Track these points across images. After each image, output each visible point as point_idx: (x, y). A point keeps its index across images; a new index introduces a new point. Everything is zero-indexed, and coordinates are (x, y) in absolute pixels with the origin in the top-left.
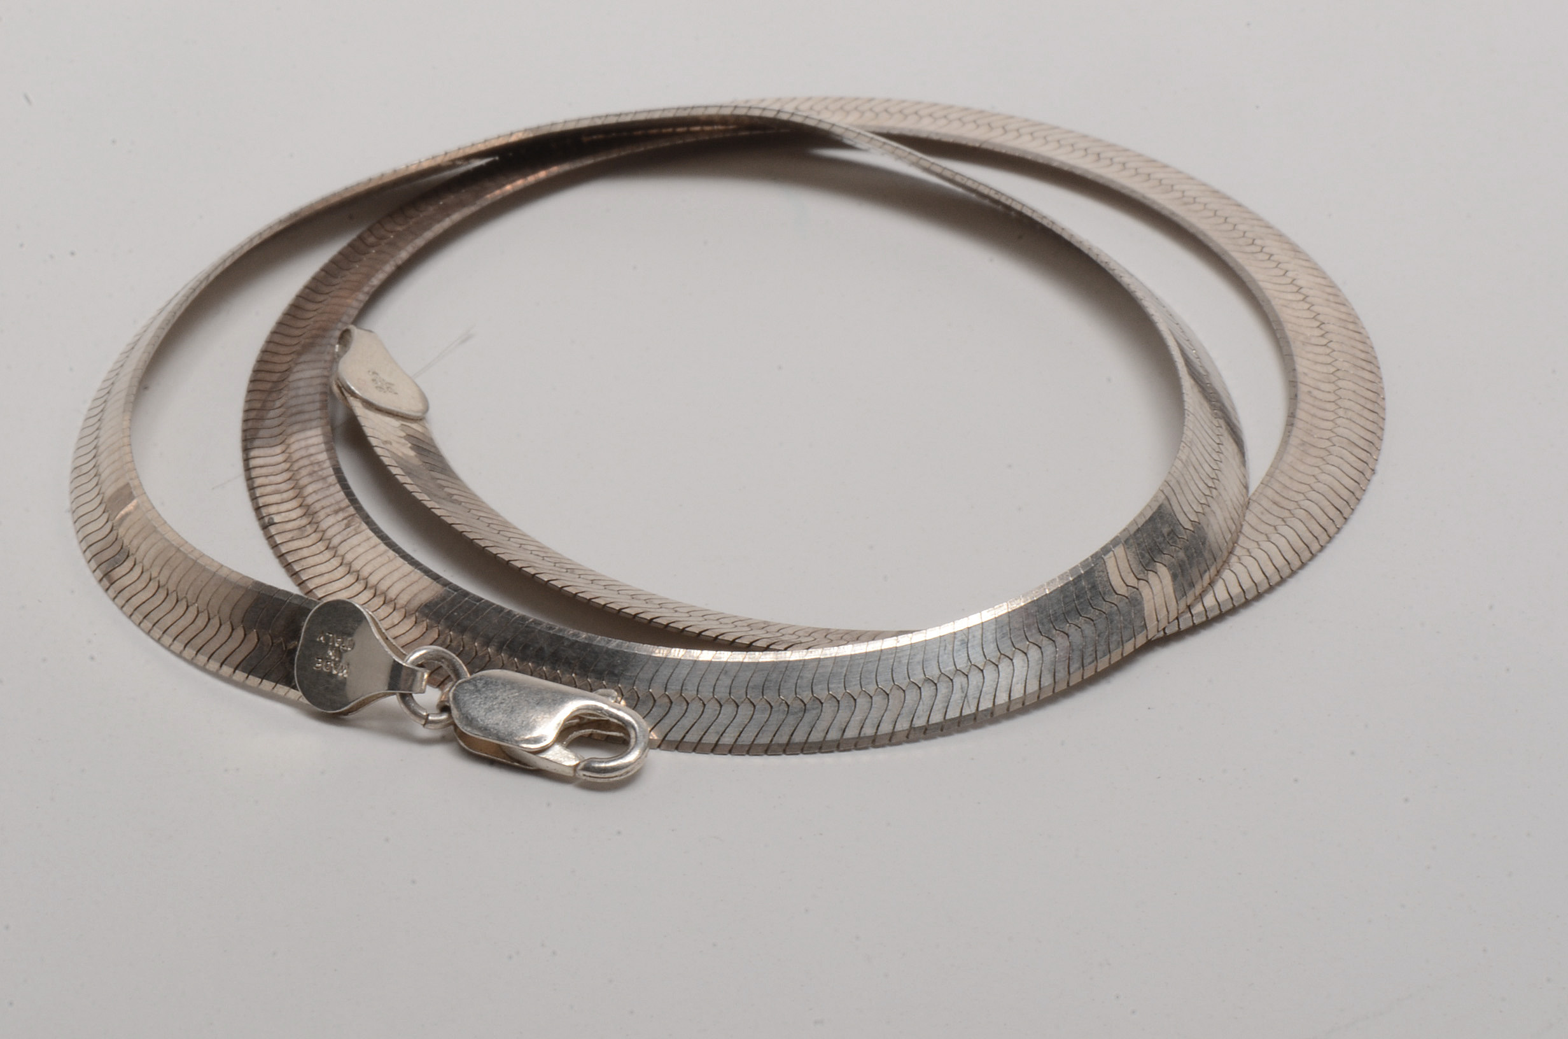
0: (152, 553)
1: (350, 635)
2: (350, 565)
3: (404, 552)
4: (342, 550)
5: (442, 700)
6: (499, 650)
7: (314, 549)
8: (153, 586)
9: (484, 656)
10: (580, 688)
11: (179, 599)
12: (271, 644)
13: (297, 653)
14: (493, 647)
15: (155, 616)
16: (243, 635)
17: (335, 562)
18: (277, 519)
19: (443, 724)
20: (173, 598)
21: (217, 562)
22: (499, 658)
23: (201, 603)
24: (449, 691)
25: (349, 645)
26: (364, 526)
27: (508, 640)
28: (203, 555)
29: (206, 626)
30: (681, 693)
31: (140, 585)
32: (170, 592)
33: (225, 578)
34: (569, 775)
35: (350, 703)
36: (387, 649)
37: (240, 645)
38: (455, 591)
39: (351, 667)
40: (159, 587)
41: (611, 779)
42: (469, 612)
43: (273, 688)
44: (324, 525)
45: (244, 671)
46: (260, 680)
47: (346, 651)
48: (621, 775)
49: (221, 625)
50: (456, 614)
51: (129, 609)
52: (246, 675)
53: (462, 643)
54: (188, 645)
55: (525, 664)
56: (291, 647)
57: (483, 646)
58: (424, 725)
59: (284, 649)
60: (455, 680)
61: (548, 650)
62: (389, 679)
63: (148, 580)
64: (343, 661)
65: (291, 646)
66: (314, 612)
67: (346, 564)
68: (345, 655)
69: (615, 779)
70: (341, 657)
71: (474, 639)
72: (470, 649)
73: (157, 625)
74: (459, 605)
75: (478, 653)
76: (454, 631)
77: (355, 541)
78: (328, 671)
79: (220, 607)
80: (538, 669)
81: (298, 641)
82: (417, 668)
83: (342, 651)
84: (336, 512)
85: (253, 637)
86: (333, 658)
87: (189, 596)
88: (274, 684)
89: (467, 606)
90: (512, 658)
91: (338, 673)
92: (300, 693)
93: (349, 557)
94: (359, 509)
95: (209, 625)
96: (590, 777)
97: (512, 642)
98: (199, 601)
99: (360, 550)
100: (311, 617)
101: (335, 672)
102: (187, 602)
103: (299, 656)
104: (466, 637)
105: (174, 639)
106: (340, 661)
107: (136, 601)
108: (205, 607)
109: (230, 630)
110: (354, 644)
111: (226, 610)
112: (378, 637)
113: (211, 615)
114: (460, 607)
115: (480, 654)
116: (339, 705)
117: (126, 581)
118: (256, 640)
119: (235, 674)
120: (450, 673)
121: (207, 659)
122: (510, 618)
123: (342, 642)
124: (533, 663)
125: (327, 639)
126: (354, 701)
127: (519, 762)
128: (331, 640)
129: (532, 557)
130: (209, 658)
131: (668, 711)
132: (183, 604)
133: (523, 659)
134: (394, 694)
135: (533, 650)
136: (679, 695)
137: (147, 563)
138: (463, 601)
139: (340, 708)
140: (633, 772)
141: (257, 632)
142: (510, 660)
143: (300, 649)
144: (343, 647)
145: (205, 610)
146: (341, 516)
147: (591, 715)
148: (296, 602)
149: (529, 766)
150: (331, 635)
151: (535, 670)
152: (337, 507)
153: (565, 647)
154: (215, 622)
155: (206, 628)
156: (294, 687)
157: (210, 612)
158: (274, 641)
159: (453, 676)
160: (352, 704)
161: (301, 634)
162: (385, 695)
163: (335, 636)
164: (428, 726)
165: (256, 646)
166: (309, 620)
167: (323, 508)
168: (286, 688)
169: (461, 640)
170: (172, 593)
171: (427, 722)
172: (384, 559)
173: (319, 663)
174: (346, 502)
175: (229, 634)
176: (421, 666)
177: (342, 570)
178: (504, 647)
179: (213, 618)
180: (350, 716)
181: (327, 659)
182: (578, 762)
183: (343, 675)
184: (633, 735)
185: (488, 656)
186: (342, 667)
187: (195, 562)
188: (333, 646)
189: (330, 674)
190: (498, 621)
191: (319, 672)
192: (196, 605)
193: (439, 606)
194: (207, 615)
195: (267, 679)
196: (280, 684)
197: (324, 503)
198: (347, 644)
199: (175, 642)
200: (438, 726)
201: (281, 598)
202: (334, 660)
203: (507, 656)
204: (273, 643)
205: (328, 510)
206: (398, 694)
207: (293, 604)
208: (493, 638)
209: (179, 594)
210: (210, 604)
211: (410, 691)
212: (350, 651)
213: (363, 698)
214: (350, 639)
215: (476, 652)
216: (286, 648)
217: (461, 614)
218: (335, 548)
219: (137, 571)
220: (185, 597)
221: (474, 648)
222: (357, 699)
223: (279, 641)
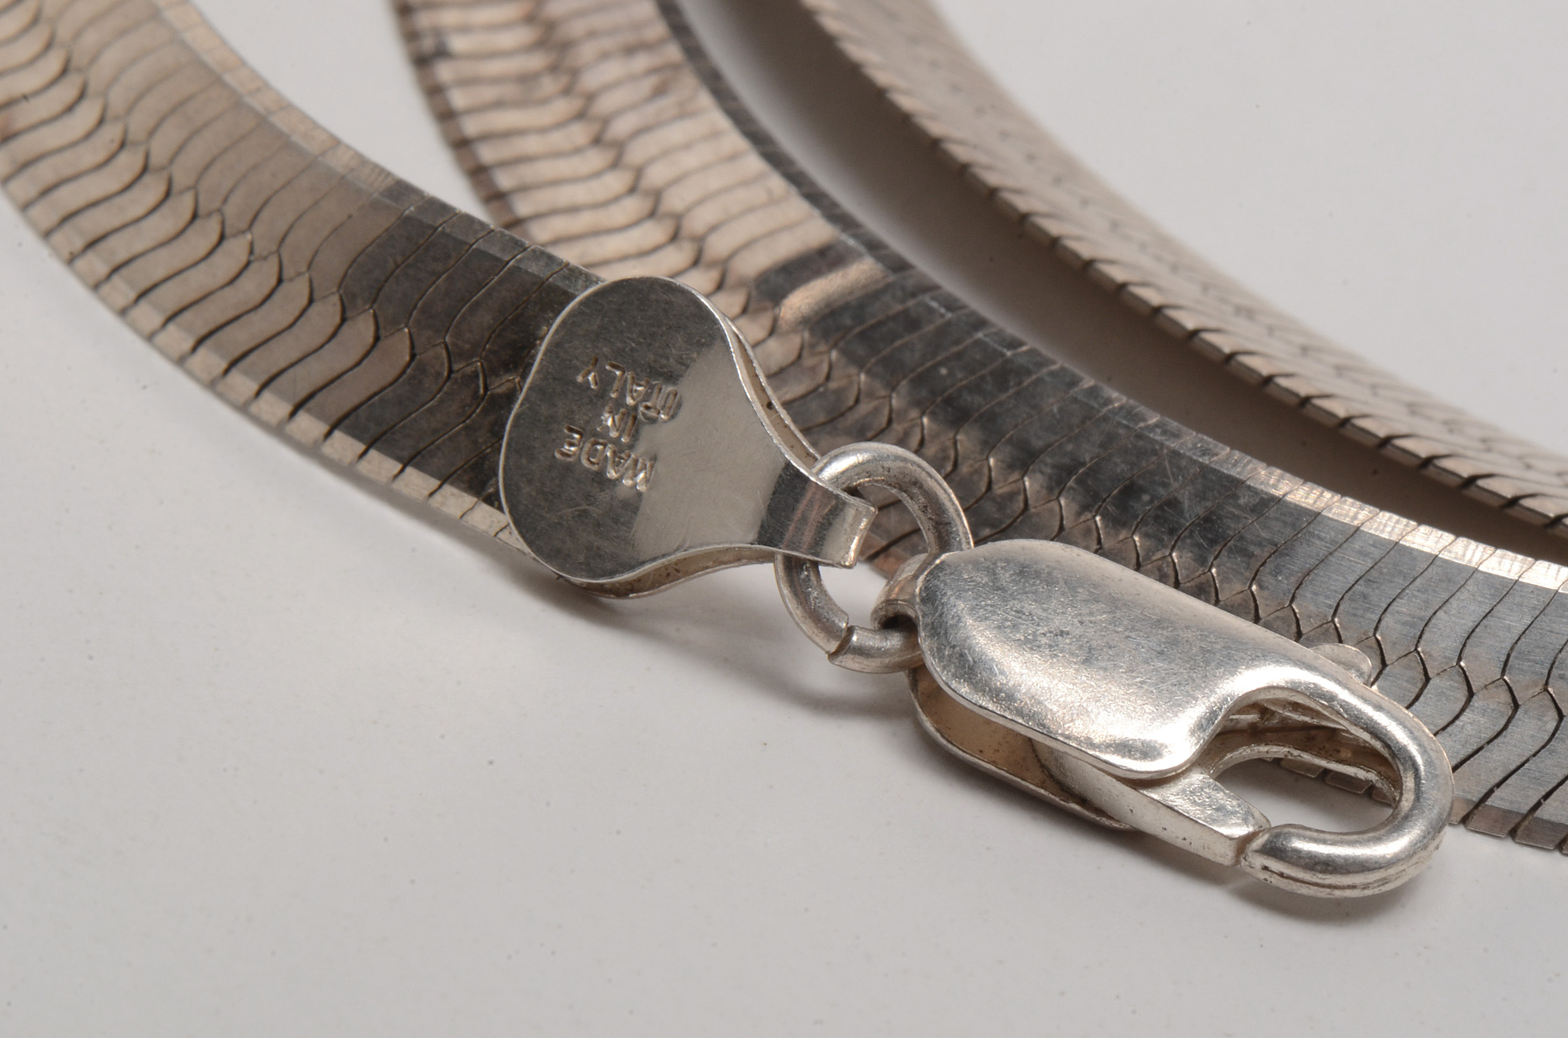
0: (136, 77)
1: (671, 377)
2: (657, 195)
3: (812, 184)
4: (637, 153)
5: (893, 596)
6: (1056, 485)
7: (558, 139)
8: (129, 163)
9: (1012, 496)
10: (1268, 626)
11: (202, 210)
12: (446, 374)
13: (516, 408)
14: (1039, 476)
15: (120, 247)
16: (370, 339)
17: (616, 182)
18: (458, 44)
19: (887, 660)
20: (183, 205)
21: (324, 130)
22: (1051, 510)
23: (264, 234)
24: (916, 577)
25: (663, 407)
26: (705, 99)
27: (1083, 464)
28: (287, 107)
29: (269, 296)
30: (1547, 684)
31: (90, 155)
32: (175, 189)
33: (343, 177)
34: (1220, 860)
35: (643, 563)
36: (771, 431)
37: (358, 364)
38: (949, 308)
39: (659, 466)
40: (145, 169)
41: (1338, 893)
42: (984, 372)
43: (432, 494)
44: (591, 80)
45: (355, 433)
46: (400, 466)
47: (653, 421)
48: (1366, 887)
49: (311, 301)
50: (944, 371)
51: (45, 213)
52: (361, 447)
53: (952, 453)
54: (209, 342)
55: (1121, 537)
56: (500, 390)
57: (1011, 467)
58: (833, 656)
59: (482, 391)
60: (934, 549)
61: (1192, 510)
62: (764, 513)
63: (115, 146)
64: (642, 447)
65: (501, 385)
66: (581, 303)
67: (647, 193)
68: (646, 431)
69: (1349, 893)
70: (635, 436)
71: (988, 446)
72: (972, 474)
73: (124, 272)
74: (955, 349)
75: (995, 487)
76: (933, 416)
77: (676, 133)
78: (595, 468)
79: (316, 252)
80: (1159, 555)
81: (524, 377)
82: (844, 495)
83: (640, 416)
84: (630, 51)
85: (399, 347)
86: (614, 434)
87: (230, 210)
88: (435, 483)
89: (978, 357)
90: (1089, 515)
91: (621, 477)
92: (505, 518)
93: (656, 175)
94: (694, 52)
95: (277, 297)
96: (1281, 875)
97: (1094, 471)
98: (258, 228)
99: (690, 160)
100: (572, 314)
101: (612, 474)
102: (223, 223)
103: (518, 417)
104: (966, 440)
105: (170, 319)
106: (631, 447)
107: (70, 197)
108: (274, 248)
109: (338, 320)
110: (679, 406)
111: (334, 263)
112: (750, 394)
113: (288, 273)
114: (959, 355)
115: (1000, 489)
116: (609, 566)
117: (50, 137)
118: (407, 358)
119: (329, 441)
120: (925, 526)
121: (255, 387)
122: (1096, 406)
123: (647, 396)
124: (1145, 536)
125: (605, 381)
126: (654, 559)
127: (1083, 801)
128: (616, 385)
129: (1145, 261)
130: (264, 386)
131: (1505, 727)
132: (209, 231)
133: (1116, 522)
134: (768, 558)
135: (1151, 502)
136: (1538, 689)
137: (118, 98)
138: (969, 341)
139: (612, 574)
140: (1398, 883)
141: (410, 334)
142: (1083, 518)
143: (526, 399)
144: (647, 408)
145: (271, 253)
146: (641, 62)
147: (1296, 706)
148: (534, 268)
149: (1110, 818)
150: (618, 373)
151: (1148, 557)
152: (630, 38)
153: (1239, 507)
154: (297, 291)
155: (268, 304)
156: (492, 500)
157: (285, 263)
158: (456, 367)
159: (929, 536)
160: (647, 567)
161: (533, 358)
162: (739, 557)
163: (629, 375)
164: (848, 660)
165: (403, 372)
166: (564, 322)
167: (592, 34)
168: (469, 500)
169: (949, 444)
170: (181, 192)
171: (844, 648)
172: (756, 195)
173: (571, 445)
174: (658, 29)
175: (330, 330)
176: (854, 491)
177: (633, 207)
178: (1071, 483)
179: (291, 280)
180: (631, 603)
181: (596, 436)
182: (1251, 829)
183: (635, 485)
184: (1409, 782)
185: (1021, 498)
186: (636, 462)
187: (262, 122)
188: (619, 403)
189: (600, 479)
190: (1061, 410)
191: (569, 469)
192: (249, 237)
193: (898, 343)
194: (275, 270)
195: (420, 467)
196: (452, 484)
197: (599, 21)
198: (659, 403)
199: (171, 327)
200: (873, 664)
201: (494, 251)
202: (616, 442)
203: (1075, 507)
204: (451, 371)
205: (607, 43)
206: (779, 558)
207: (527, 272)
208: (1042, 451)
209: (202, 199)
210: (288, 240)
211: (817, 555)
212: (665, 422)
213: (680, 555)
214: (670, 388)
215: (990, 483)
216: (486, 389)
217: (960, 375)
218: (619, 147)
219: (87, 115)
220: (219, 210)
221: (986, 471)
222: (664, 556)
223: (469, 370)
